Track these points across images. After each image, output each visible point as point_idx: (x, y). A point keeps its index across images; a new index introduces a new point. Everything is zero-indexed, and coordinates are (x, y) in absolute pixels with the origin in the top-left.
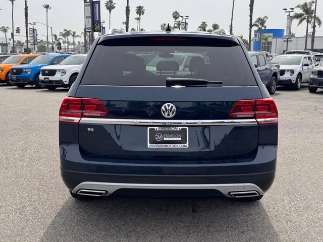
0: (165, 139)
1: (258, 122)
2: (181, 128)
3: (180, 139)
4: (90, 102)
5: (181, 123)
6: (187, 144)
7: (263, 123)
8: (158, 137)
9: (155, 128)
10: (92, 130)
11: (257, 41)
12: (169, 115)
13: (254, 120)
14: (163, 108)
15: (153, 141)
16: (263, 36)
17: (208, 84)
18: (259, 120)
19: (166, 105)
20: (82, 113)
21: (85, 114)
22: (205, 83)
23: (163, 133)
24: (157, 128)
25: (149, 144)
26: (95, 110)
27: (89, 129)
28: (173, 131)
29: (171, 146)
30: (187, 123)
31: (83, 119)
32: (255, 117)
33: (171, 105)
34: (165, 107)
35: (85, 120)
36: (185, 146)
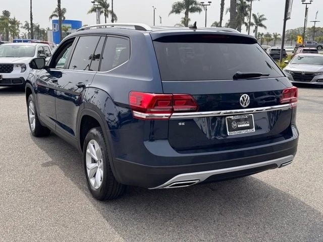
0: (239, 126)
1: (292, 106)
2: (248, 115)
3: (249, 125)
4: (181, 97)
5: (253, 111)
6: (254, 129)
8: (234, 125)
9: (231, 117)
10: (183, 124)
11: (56, 31)
12: (245, 105)
14: (241, 99)
15: (231, 130)
16: (63, 26)
17: (261, 77)
19: (243, 95)
20: (173, 109)
21: (175, 110)
22: (261, 75)
23: (237, 121)
24: (232, 117)
25: (228, 132)
26: (185, 105)
27: (180, 124)
28: (243, 119)
29: (243, 132)
30: (257, 110)
31: (174, 114)
32: (290, 102)
33: (247, 95)
34: (243, 98)
35: (176, 115)
36: (253, 130)
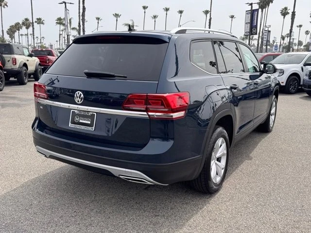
0: (80, 121)
1: (149, 115)
2: (91, 113)
3: (89, 122)
6: (94, 128)
7: (156, 117)
8: (77, 119)
9: (76, 111)
10: (42, 108)
12: (78, 101)
13: (145, 113)
14: (75, 95)
15: (73, 122)
17: (116, 78)
18: (150, 113)
19: (77, 92)
22: (113, 76)
23: (80, 116)
25: (70, 124)
28: (86, 115)
29: (83, 127)
32: (147, 110)
33: (80, 93)
36: (92, 129)
